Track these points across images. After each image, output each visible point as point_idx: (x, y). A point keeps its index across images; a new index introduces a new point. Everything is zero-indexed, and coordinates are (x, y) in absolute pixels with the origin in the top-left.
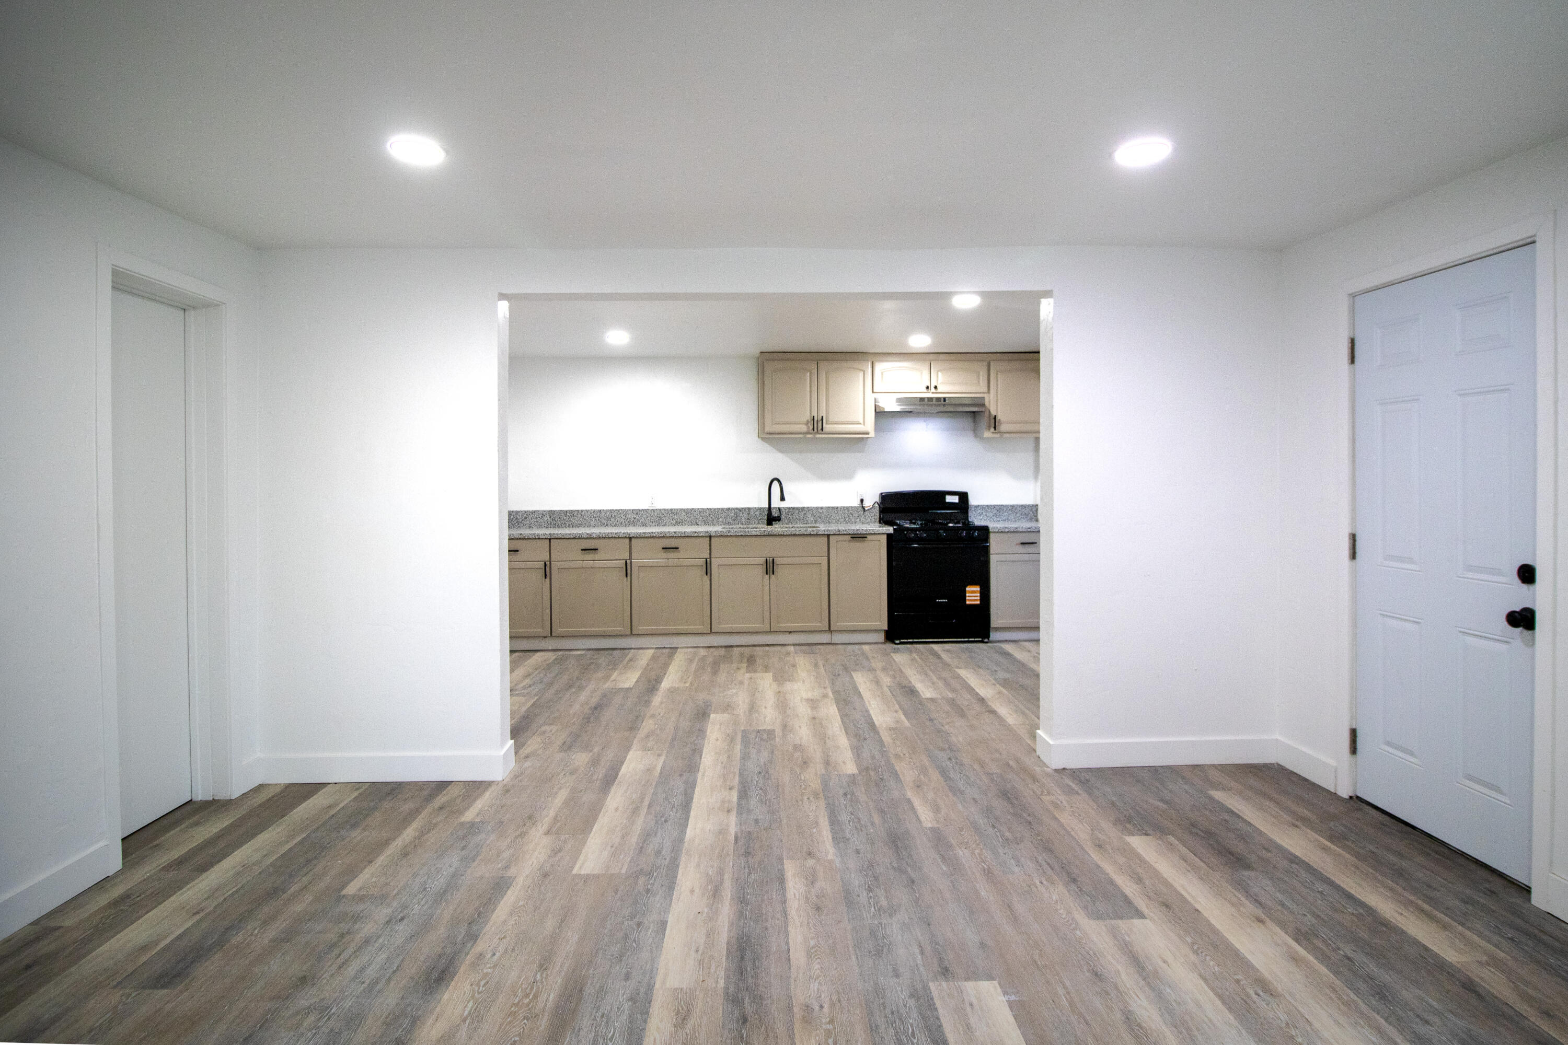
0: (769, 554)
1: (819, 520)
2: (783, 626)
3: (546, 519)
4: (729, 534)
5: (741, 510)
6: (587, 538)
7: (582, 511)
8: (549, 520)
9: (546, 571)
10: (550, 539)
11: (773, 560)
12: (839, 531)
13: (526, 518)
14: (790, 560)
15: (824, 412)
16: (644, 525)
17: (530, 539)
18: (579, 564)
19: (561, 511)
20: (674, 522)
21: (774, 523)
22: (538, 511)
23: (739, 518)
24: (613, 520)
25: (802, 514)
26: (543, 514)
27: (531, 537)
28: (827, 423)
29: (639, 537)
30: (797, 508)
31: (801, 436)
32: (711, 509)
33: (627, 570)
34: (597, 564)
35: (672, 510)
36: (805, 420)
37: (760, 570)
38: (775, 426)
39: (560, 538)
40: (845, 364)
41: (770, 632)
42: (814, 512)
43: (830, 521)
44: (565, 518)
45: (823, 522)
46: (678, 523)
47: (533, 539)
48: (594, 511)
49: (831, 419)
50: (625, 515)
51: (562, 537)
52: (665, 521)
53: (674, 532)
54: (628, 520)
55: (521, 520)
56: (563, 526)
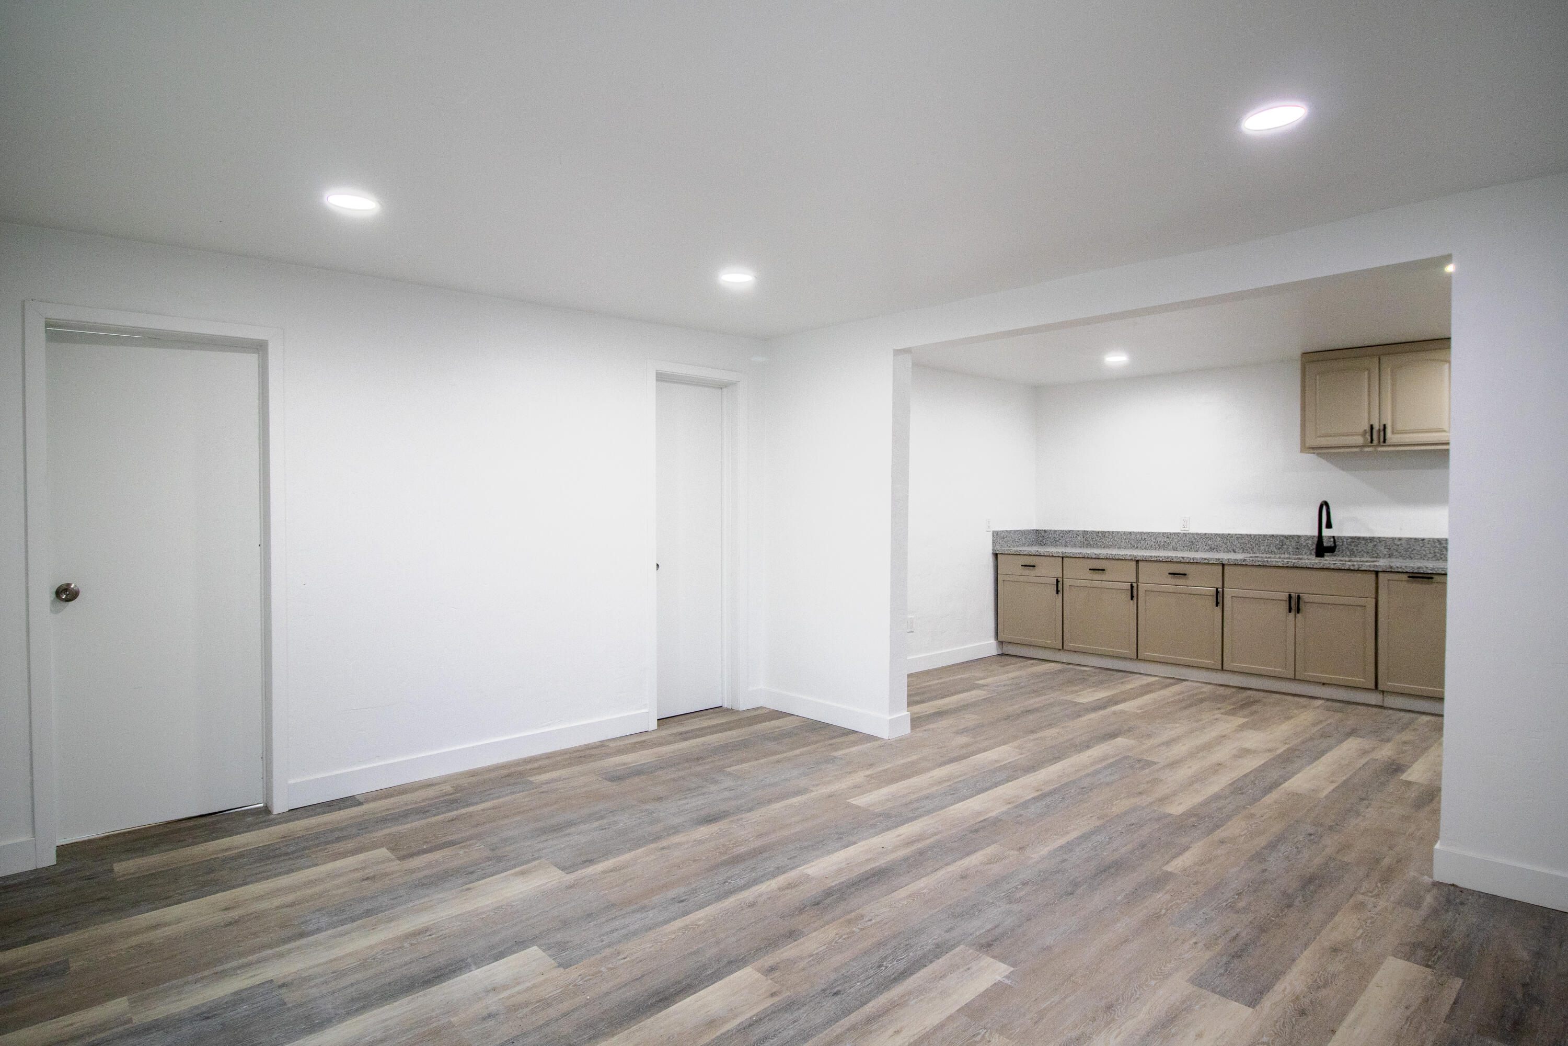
0: (1295, 589)
1: (1395, 553)
2: (1310, 674)
3: (1080, 539)
4: (1244, 563)
6: (1095, 558)
7: (1113, 532)
8: (1082, 540)
9: (1059, 587)
10: (1063, 558)
11: (1299, 596)
12: (1391, 567)
14: (1317, 598)
15: (1389, 417)
16: (1175, 549)
17: (1045, 556)
18: (1088, 583)
19: (1093, 531)
20: (1207, 548)
21: (1325, 554)
22: (1073, 531)
23: (1285, 547)
25: (1371, 545)
26: (1077, 534)
27: (1046, 554)
28: (1393, 433)
29: (1147, 560)
30: (1364, 538)
31: (1357, 450)
32: (1250, 535)
33: (1133, 593)
34: (1105, 584)
35: (1205, 534)
36: (1361, 430)
37: (1285, 606)
38: (1319, 439)
39: (1071, 557)
40: (1422, 355)
41: (1295, 679)
42: (1388, 544)
43: (1412, 555)
44: (1097, 539)
45: (1401, 556)
46: (1211, 549)
48: (1125, 533)
49: (1399, 427)
50: (1155, 539)
51: (1073, 556)
52: (1198, 547)
53: (1182, 557)
54: (1159, 543)
55: (1058, 539)
56: (1095, 546)
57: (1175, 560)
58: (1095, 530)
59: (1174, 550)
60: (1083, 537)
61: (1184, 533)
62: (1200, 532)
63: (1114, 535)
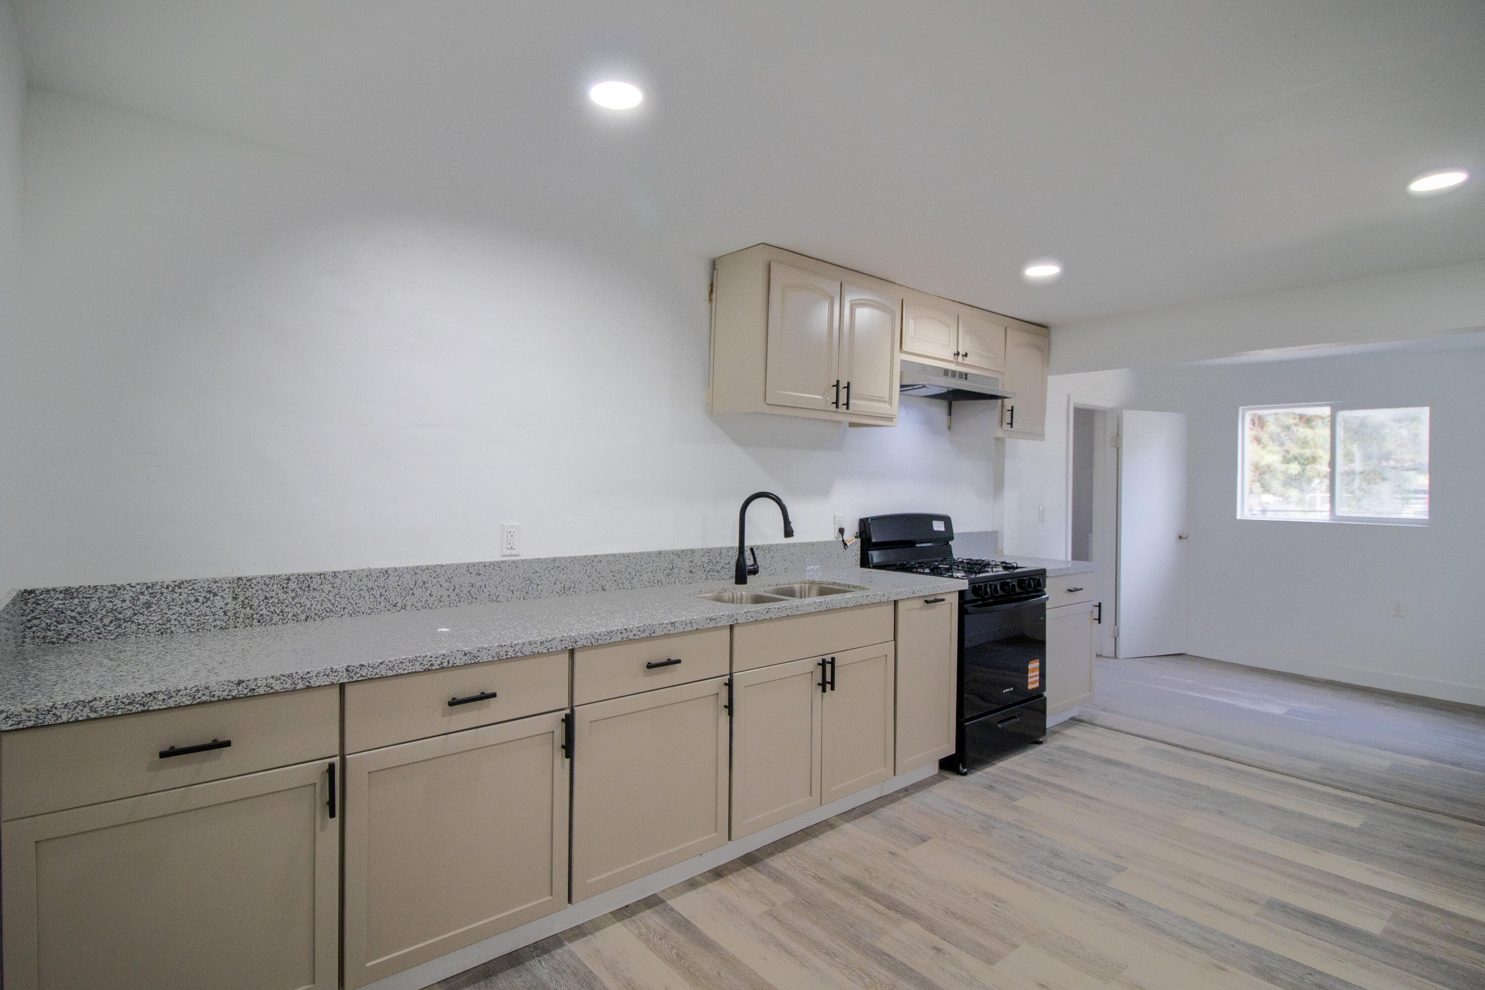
4: (767, 617)
5: (680, 554)
6: (463, 666)
7: (335, 574)
9: (331, 788)
10: (342, 686)
11: (832, 658)
13: (148, 605)
17: (277, 693)
19: (271, 578)
22: (193, 582)
24: (418, 592)
27: (278, 687)
33: (565, 736)
36: (823, 387)
39: (382, 678)
41: (819, 807)
44: (282, 596)
47: (287, 692)
48: (369, 574)
50: (449, 580)
51: (390, 673)
52: (540, 587)
53: (672, 624)
54: (457, 590)
55: (129, 613)
56: (276, 618)
57: (659, 632)
58: (276, 572)
59: (491, 601)
60: (234, 598)
61: (513, 562)
62: (544, 555)
63: (338, 581)
